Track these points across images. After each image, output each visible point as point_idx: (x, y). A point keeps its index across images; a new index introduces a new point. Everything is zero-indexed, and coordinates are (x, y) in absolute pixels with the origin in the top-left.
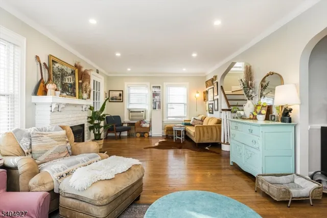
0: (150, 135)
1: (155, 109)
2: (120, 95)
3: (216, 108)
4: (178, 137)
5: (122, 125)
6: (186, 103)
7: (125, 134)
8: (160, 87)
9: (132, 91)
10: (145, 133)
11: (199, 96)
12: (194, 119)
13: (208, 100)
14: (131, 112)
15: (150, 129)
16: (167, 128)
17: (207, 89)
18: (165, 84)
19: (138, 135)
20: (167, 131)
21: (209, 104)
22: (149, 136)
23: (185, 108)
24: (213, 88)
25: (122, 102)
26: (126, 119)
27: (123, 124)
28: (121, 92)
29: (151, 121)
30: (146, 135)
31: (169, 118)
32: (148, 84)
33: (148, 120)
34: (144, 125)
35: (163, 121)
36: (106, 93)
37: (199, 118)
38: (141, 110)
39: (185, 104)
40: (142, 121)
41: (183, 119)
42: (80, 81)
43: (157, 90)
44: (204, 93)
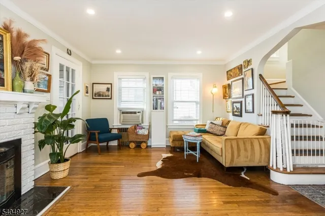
0: (149, 144)
1: (156, 109)
2: (108, 90)
3: (250, 108)
4: (191, 152)
5: (110, 132)
6: (199, 101)
7: (114, 143)
8: (162, 78)
9: (124, 84)
10: (142, 142)
11: (217, 91)
12: (211, 123)
13: (230, 97)
14: (123, 113)
15: (148, 136)
16: (174, 136)
17: (229, 82)
18: (170, 75)
19: (132, 145)
20: (173, 140)
21: (234, 103)
22: (147, 147)
23: (197, 107)
24: (243, 79)
25: (111, 99)
26: (115, 123)
27: (111, 129)
28: (109, 86)
29: (150, 126)
30: (143, 146)
31: (175, 122)
32: (147, 75)
33: (146, 124)
34: (141, 132)
35: (167, 126)
36: (87, 87)
37: (219, 122)
38: (137, 111)
39: (197, 103)
40: (137, 126)
41: (195, 123)
42: (17, 58)
43: (159, 83)
44: (224, 87)
